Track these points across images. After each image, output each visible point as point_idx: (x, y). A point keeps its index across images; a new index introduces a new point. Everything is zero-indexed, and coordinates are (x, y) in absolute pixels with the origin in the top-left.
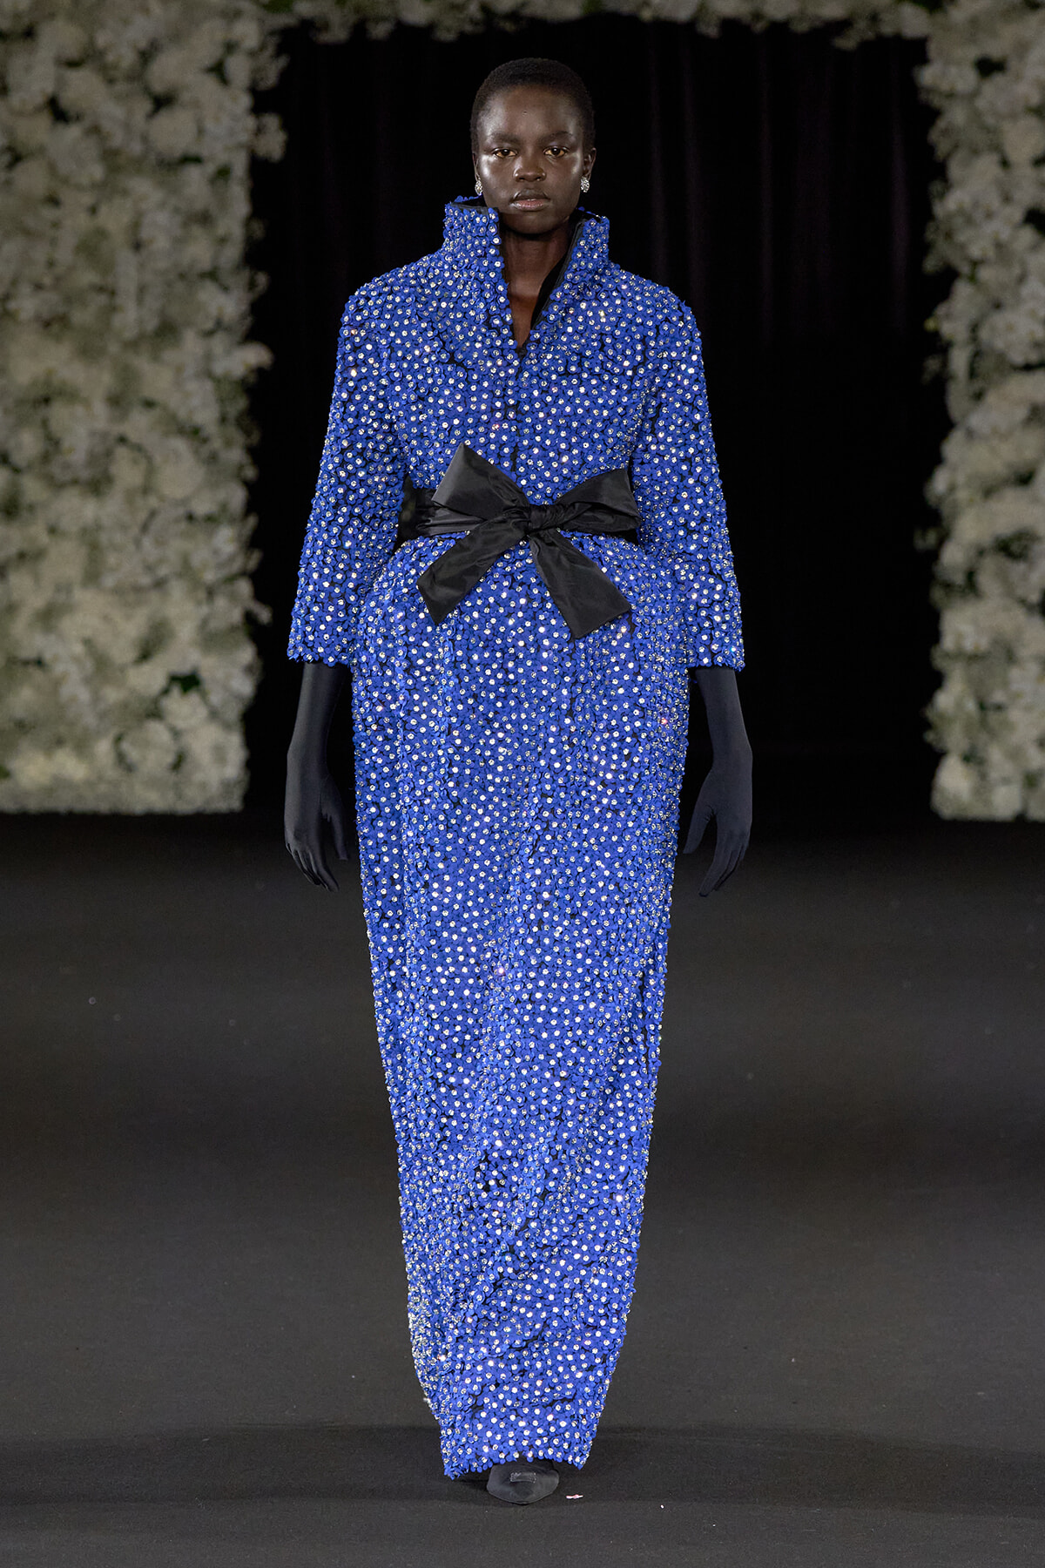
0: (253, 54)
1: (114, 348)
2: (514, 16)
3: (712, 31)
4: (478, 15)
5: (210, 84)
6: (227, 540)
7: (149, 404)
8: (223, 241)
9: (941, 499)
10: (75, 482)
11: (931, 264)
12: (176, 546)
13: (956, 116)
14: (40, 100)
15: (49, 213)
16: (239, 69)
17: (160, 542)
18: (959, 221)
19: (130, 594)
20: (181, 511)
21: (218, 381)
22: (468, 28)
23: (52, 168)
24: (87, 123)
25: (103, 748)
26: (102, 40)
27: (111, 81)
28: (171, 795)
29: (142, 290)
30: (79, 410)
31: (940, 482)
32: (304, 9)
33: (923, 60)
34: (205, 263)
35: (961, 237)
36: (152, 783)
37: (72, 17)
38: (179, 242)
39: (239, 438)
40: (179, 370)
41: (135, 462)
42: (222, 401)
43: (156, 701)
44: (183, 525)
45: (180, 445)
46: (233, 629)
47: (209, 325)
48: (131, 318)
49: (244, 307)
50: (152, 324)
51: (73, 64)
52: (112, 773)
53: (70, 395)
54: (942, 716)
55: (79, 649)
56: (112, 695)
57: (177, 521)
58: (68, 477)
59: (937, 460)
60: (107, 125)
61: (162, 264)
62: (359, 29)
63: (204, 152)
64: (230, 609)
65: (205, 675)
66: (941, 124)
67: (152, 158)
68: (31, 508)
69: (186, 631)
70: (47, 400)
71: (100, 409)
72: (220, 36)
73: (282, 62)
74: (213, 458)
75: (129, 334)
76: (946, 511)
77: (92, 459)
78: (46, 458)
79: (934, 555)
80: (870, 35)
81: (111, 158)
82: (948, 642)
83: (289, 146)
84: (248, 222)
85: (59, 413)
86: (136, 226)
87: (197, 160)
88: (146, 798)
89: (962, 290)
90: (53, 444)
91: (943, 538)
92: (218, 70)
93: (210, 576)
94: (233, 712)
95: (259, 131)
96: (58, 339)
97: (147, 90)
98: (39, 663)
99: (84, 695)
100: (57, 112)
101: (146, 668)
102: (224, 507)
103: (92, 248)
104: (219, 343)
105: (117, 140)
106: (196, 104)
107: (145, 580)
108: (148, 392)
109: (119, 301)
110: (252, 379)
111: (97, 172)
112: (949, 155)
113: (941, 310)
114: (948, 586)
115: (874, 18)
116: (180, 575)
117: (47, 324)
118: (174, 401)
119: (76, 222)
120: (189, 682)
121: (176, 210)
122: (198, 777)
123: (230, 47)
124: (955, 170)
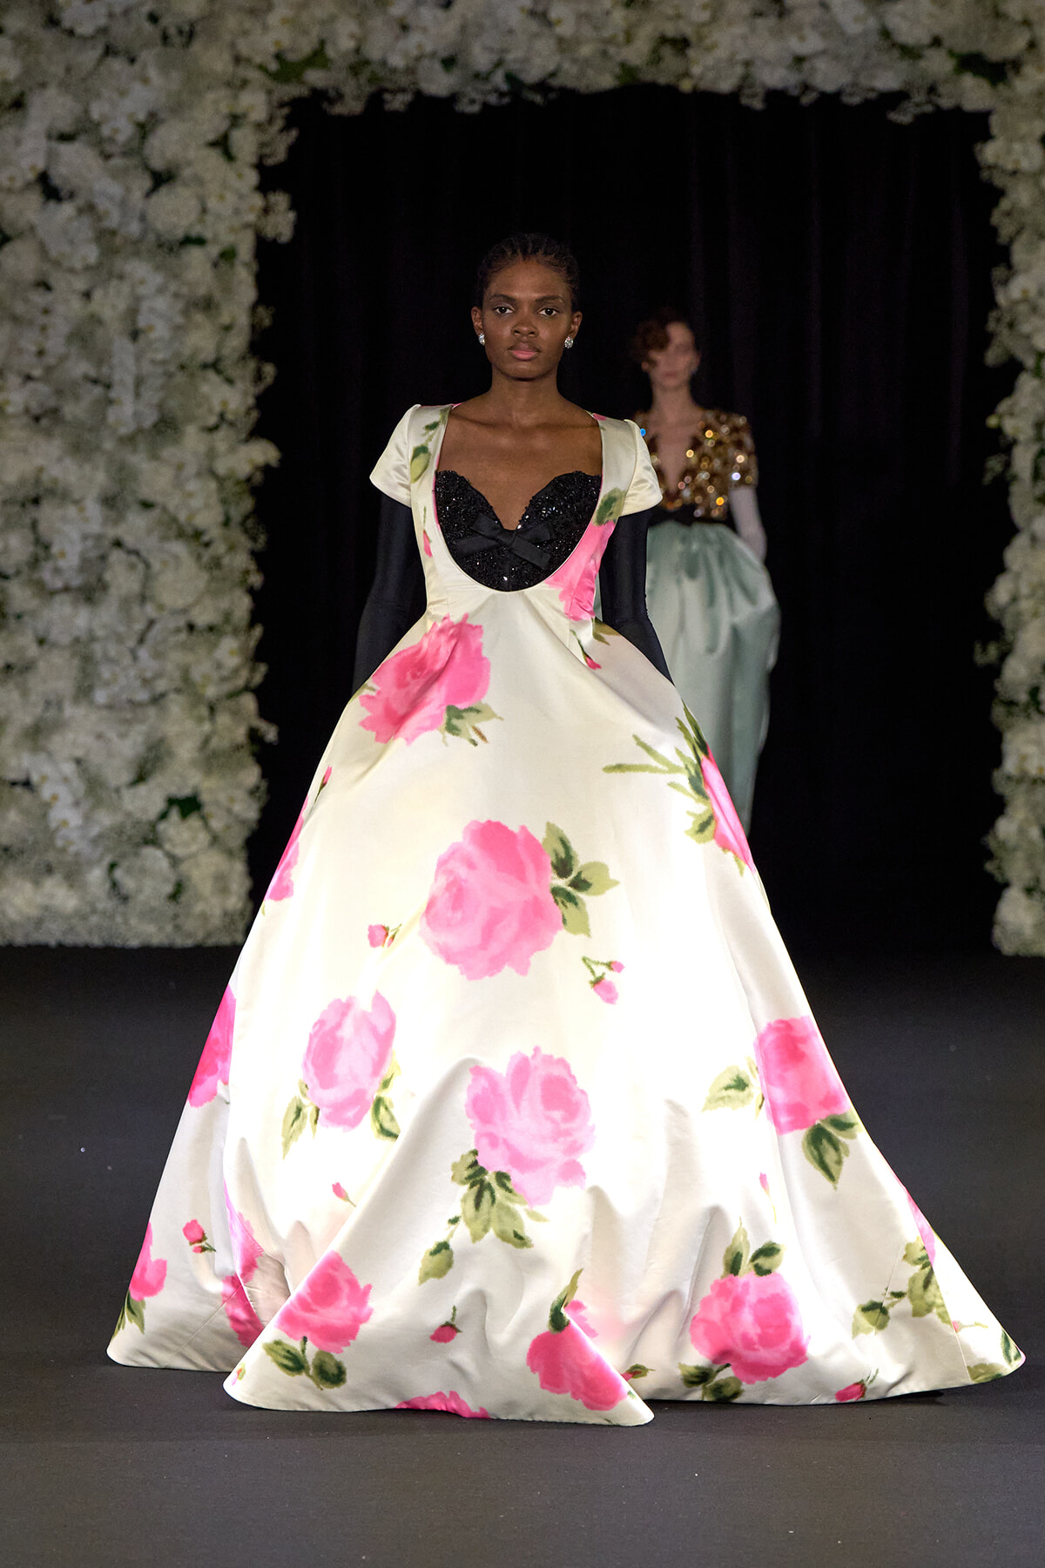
0: (259, 126)
1: (108, 445)
2: (542, 86)
3: (758, 104)
4: (504, 87)
5: (214, 157)
6: (230, 653)
7: (147, 505)
8: (227, 328)
9: (1002, 610)
10: (66, 589)
11: (992, 356)
12: (176, 657)
13: (1021, 196)
14: (31, 176)
15: (39, 298)
16: (245, 143)
17: (158, 655)
18: (1023, 308)
19: (126, 711)
20: (182, 622)
21: (221, 480)
22: (493, 99)
23: (43, 250)
24: (80, 201)
25: (96, 875)
26: (96, 112)
27: (107, 157)
28: (169, 928)
29: (139, 382)
30: (72, 511)
31: (1002, 592)
32: (315, 77)
33: (987, 136)
34: (208, 354)
35: (1025, 328)
36: (149, 914)
37: (64, 86)
38: (178, 330)
39: (244, 542)
40: (180, 467)
41: (132, 567)
42: (224, 501)
43: (153, 826)
44: (183, 636)
45: (179, 548)
46: (238, 748)
47: (213, 420)
48: (127, 412)
49: (251, 401)
50: (150, 418)
51: (65, 138)
52: (105, 904)
53: (62, 495)
54: (1002, 845)
55: (69, 768)
56: (105, 819)
57: (178, 630)
58: (59, 584)
59: (1000, 568)
60: (103, 205)
61: (160, 356)
62: (375, 100)
63: (208, 235)
64: (233, 727)
65: (205, 798)
66: (1005, 204)
67: (151, 237)
68: (19, 617)
69: (186, 750)
70: (36, 501)
71: (93, 509)
72: (224, 108)
73: (294, 133)
74: (216, 563)
75: (123, 431)
76: (1008, 623)
77: (85, 564)
78: (35, 563)
79: (995, 670)
80: (929, 108)
81: (106, 238)
82: (1010, 765)
83: (298, 227)
84: (254, 308)
85: (48, 514)
86: (133, 312)
87: (200, 242)
88: (141, 931)
89: (1027, 384)
90: (42, 548)
91: (1003, 656)
92: (222, 145)
93: (211, 692)
94: (236, 839)
95: (266, 210)
96: (48, 434)
97: (146, 167)
98: (27, 784)
99: (74, 818)
100: (49, 188)
101: (142, 789)
102: (227, 617)
103: (84, 336)
104: (222, 440)
105: (113, 220)
106: (199, 181)
107: (143, 696)
108: (145, 492)
109: (113, 394)
110: (258, 477)
111: (91, 254)
112: (1012, 240)
113: (1003, 406)
114: (1011, 703)
115: (932, 90)
116: (178, 691)
117: (37, 419)
118: (173, 503)
119: (68, 308)
120: (188, 806)
121: (176, 295)
122: (199, 908)
123: (235, 120)
124: (1019, 255)
